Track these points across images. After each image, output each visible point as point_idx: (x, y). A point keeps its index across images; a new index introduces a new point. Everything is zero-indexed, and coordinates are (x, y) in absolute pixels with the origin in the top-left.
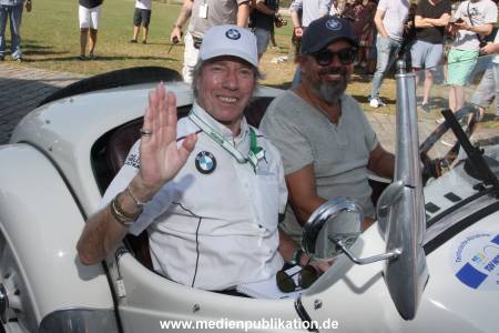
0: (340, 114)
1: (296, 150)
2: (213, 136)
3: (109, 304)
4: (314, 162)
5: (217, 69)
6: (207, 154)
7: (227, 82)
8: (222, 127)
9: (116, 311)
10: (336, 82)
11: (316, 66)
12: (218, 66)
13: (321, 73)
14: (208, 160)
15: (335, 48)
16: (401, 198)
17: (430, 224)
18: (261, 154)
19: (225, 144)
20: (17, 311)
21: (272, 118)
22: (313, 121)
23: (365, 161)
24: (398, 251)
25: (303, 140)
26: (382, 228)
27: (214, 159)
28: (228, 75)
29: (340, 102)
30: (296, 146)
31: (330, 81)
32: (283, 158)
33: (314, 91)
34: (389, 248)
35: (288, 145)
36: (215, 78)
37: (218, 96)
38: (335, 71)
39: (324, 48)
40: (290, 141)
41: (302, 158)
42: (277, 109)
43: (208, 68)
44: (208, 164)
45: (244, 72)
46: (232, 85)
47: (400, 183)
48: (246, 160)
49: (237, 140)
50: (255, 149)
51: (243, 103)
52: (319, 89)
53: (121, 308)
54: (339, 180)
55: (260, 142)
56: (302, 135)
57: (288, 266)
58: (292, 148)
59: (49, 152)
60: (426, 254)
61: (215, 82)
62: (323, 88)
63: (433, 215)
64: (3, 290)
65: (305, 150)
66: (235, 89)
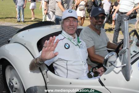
1: (90, 42)
2: (68, 39)
3: (44, 85)
4: (94, 45)
6: (67, 44)
7: (70, 24)
9: (46, 86)
10: (100, 25)
11: (95, 20)
13: (96, 22)
15: (100, 16)
16: (126, 52)
17: (132, 58)
18: (81, 43)
19: (72, 41)
20: (16, 89)
21: (83, 34)
24: (125, 65)
26: (120, 59)
27: (69, 45)
28: (71, 22)
29: (100, 30)
30: (90, 41)
31: (98, 24)
33: (94, 27)
34: (122, 64)
35: (88, 41)
37: (68, 28)
39: (98, 16)
40: (88, 40)
41: (91, 44)
42: (84, 31)
43: (65, 21)
45: (74, 21)
46: (72, 24)
47: (126, 48)
48: (77, 45)
49: (75, 40)
50: (79, 42)
51: (75, 29)
53: (47, 85)
54: (100, 50)
55: (80, 40)
56: (91, 38)
57: (90, 72)
58: (89, 41)
59: (24, 45)
60: (132, 65)
61: (68, 24)
62: (96, 26)
64: (12, 83)
65: (92, 42)
66: (73, 26)
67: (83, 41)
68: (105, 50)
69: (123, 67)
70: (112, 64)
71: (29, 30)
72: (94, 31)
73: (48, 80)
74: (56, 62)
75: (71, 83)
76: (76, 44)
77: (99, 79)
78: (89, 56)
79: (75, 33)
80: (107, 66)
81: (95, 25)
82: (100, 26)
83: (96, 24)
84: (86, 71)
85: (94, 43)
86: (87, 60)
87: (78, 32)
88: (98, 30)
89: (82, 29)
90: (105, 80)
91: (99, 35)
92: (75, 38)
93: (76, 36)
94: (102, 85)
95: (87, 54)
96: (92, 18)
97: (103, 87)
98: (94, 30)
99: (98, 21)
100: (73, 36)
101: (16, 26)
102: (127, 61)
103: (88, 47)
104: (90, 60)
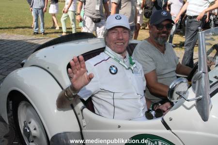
0: (165, 49)
1: (148, 64)
2: (115, 59)
3: (79, 130)
5: (114, 32)
6: (114, 66)
7: (118, 37)
8: (119, 55)
9: (81, 133)
10: (164, 37)
11: (156, 30)
12: (114, 31)
13: (159, 33)
14: (114, 69)
16: (201, 77)
17: (211, 87)
18: (134, 65)
19: (121, 62)
20: (35, 137)
22: (155, 52)
23: (175, 69)
24: (201, 97)
25: (151, 60)
26: (194, 89)
27: (116, 68)
28: (119, 34)
29: (165, 45)
31: (161, 36)
32: (143, 68)
33: (155, 40)
34: (197, 96)
35: (145, 62)
36: (114, 36)
37: (115, 43)
38: (164, 32)
40: (146, 60)
41: (151, 68)
42: (140, 47)
43: (110, 32)
44: (114, 70)
45: (125, 32)
46: (121, 38)
47: (201, 72)
48: (129, 68)
51: (126, 45)
52: (157, 39)
53: (83, 131)
54: (165, 76)
55: (133, 61)
56: (151, 58)
57: (149, 111)
59: (48, 69)
60: (211, 97)
61: (114, 37)
62: (159, 39)
63: (211, 84)
64: (29, 129)
65: (152, 64)
66: (123, 39)
67: (138, 62)
68: (173, 77)
69: (198, 101)
70: (180, 96)
71: (54, 46)
72: (154, 48)
73: (84, 123)
74: (96, 95)
75: (119, 127)
76: (127, 67)
77: (163, 119)
78: (148, 86)
79: (125, 51)
80: (173, 99)
81: (156, 38)
82: (165, 39)
83: (158, 37)
84: (143, 108)
85: (156, 65)
86: (145, 91)
87: (131, 48)
88: (161, 46)
89: (136, 44)
90: (171, 120)
91: (164, 53)
92: (125, 57)
93: (127, 54)
94: (168, 128)
95: (145, 82)
96: (152, 27)
97: (169, 131)
98: (155, 46)
99: (161, 31)
100: (122, 55)
101: (32, 40)
102: (203, 92)
103: (147, 72)
104: (148, 91)
